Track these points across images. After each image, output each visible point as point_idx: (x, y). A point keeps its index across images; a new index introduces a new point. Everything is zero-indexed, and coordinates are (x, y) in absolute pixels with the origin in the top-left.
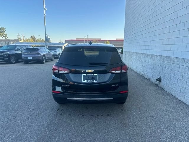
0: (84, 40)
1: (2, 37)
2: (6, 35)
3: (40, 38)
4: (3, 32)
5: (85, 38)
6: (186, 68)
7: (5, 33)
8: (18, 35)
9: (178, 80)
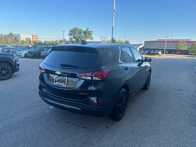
0: (165, 41)
1: (89, 39)
2: (92, 37)
3: (120, 40)
4: (90, 34)
5: (167, 38)
7: (92, 36)
8: (101, 37)
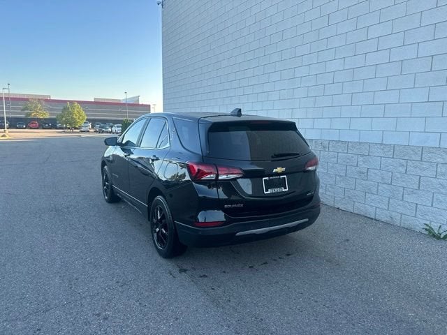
5: (5, 91)
6: (352, 157)
9: (338, 177)
